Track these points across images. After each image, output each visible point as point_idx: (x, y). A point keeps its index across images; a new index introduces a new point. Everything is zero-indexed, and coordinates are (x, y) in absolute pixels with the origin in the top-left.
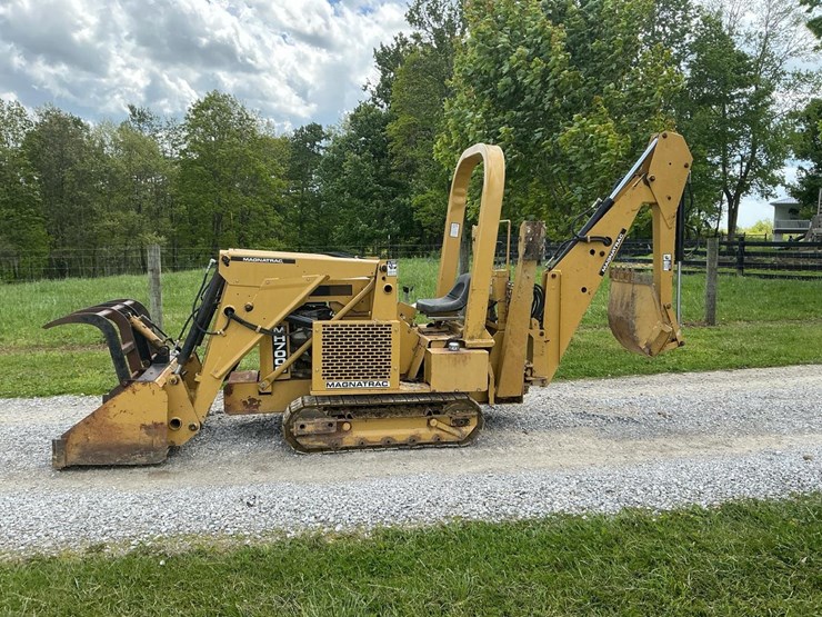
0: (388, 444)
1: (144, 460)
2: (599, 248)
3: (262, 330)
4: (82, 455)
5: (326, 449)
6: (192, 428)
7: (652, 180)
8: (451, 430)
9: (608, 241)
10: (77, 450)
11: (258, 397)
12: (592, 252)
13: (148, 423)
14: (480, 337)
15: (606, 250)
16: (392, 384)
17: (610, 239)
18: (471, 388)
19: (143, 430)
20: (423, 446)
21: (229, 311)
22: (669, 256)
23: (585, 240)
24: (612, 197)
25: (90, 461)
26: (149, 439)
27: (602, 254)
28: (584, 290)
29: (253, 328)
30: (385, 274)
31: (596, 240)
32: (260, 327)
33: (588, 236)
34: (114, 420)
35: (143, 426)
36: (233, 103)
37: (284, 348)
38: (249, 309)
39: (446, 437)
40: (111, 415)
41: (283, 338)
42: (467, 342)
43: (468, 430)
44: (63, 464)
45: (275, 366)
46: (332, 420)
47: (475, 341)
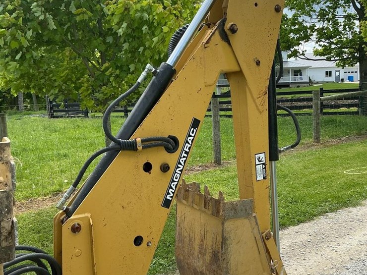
2: (158, 157)
7: (233, 30)
9: (172, 144)
12: (148, 167)
15: (170, 159)
17: (175, 140)
22: (262, 156)
23: (132, 147)
24: (170, 61)
27: (164, 168)
31: (150, 143)
33: (138, 137)
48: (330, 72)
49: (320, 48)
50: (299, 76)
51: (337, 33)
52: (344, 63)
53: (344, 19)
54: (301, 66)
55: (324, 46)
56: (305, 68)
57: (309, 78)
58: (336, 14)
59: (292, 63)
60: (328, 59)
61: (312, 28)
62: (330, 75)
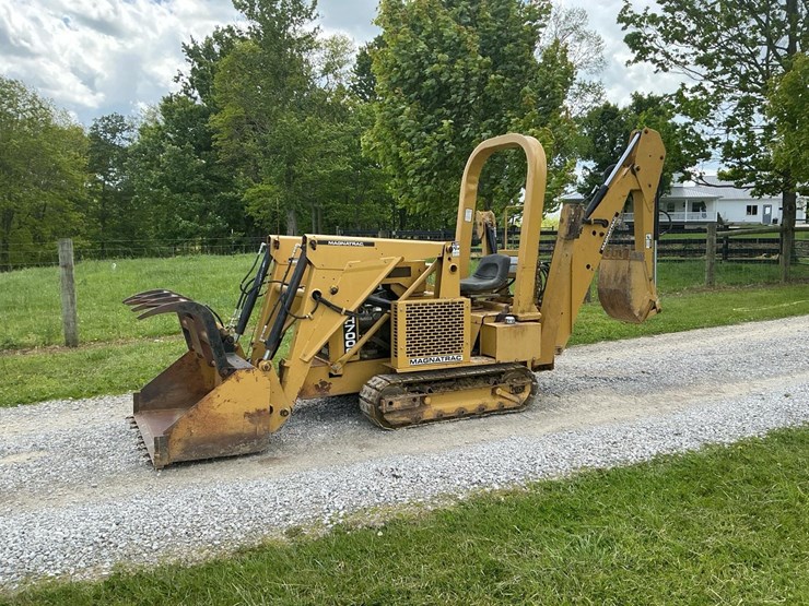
0: (462, 415)
1: (247, 449)
2: (600, 229)
3: (347, 313)
4: (185, 451)
5: (409, 423)
6: (283, 413)
7: (638, 169)
8: (511, 397)
9: (605, 223)
10: (180, 446)
11: (329, 380)
12: (594, 233)
13: (252, 410)
14: (529, 311)
15: (604, 230)
16: (465, 358)
17: (607, 221)
18: (528, 358)
19: (247, 419)
20: (490, 413)
21: (316, 295)
22: (650, 236)
23: (589, 222)
24: (606, 184)
25: (194, 456)
26: (252, 427)
27: (602, 235)
28: (588, 267)
29: (338, 310)
30: (450, 255)
31: (597, 222)
32: (344, 309)
34: (218, 411)
35: (247, 414)
36: (21, 90)
37: (354, 330)
38: (334, 292)
39: (508, 404)
40: (215, 405)
41: (353, 320)
42: (520, 315)
43: (525, 395)
44: (166, 462)
45: (346, 348)
46: (414, 395)
47: (526, 315)
48: (755, 208)
49: (727, 170)
50: (701, 212)
51: (752, 149)
52: (761, 190)
53: (762, 131)
54: (706, 195)
55: (733, 166)
56: (712, 200)
57: (719, 215)
58: (752, 123)
59: (690, 190)
60: (738, 186)
61: (714, 142)
62: (755, 213)
